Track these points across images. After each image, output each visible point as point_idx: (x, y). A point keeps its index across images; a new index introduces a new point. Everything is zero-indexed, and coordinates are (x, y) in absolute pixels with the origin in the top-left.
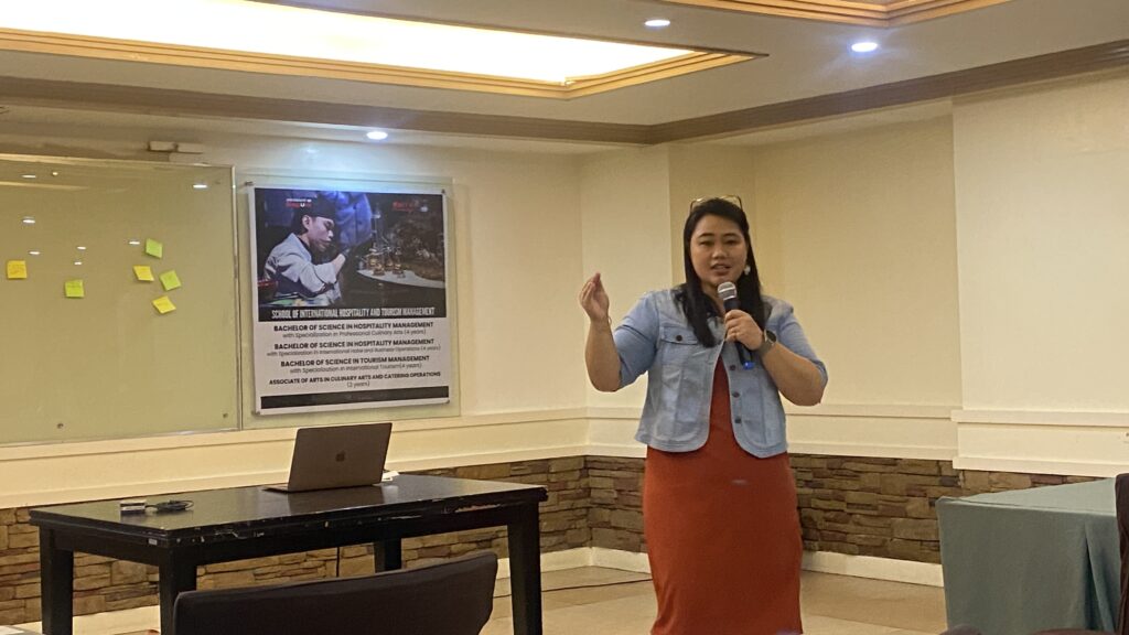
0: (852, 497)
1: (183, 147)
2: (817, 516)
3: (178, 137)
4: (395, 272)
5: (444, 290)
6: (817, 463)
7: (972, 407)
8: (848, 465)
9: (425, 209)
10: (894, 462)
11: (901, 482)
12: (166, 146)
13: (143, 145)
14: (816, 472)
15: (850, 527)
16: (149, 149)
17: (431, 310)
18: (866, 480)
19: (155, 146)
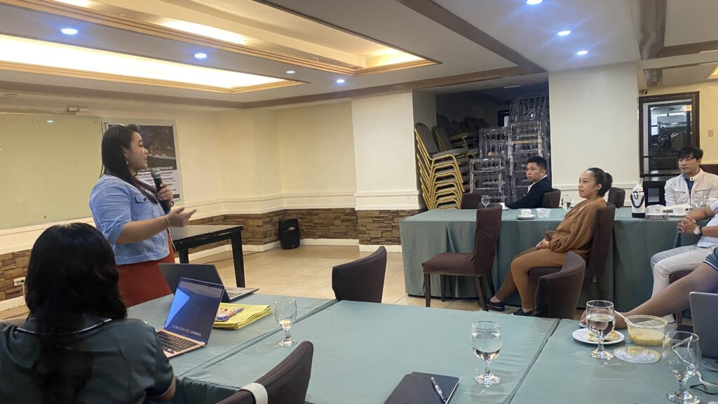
0: (316, 221)
1: (81, 110)
2: (304, 228)
3: (79, 106)
4: (159, 154)
5: (175, 161)
6: (303, 212)
7: (360, 192)
8: (315, 211)
9: (167, 131)
10: (329, 209)
11: (332, 216)
12: (75, 109)
13: (65, 109)
14: (302, 214)
15: (316, 230)
16: (68, 110)
17: (172, 168)
18: (321, 216)
19: (71, 109)
